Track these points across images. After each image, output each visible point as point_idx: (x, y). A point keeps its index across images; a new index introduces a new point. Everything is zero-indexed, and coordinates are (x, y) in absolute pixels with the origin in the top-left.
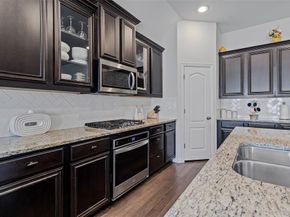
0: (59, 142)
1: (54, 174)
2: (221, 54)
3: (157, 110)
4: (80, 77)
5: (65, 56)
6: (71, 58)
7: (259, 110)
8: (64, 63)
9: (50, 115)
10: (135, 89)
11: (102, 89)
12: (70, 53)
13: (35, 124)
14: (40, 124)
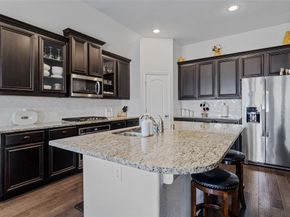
0: (41, 127)
1: (39, 145)
2: (179, 63)
3: (125, 109)
4: (57, 87)
5: (46, 73)
6: (51, 74)
7: (208, 109)
8: (45, 78)
9: (38, 112)
10: (101, 93)
11: (73, 94)
12: (50, 71)
13: (26, 118)
14: (30, 118)
